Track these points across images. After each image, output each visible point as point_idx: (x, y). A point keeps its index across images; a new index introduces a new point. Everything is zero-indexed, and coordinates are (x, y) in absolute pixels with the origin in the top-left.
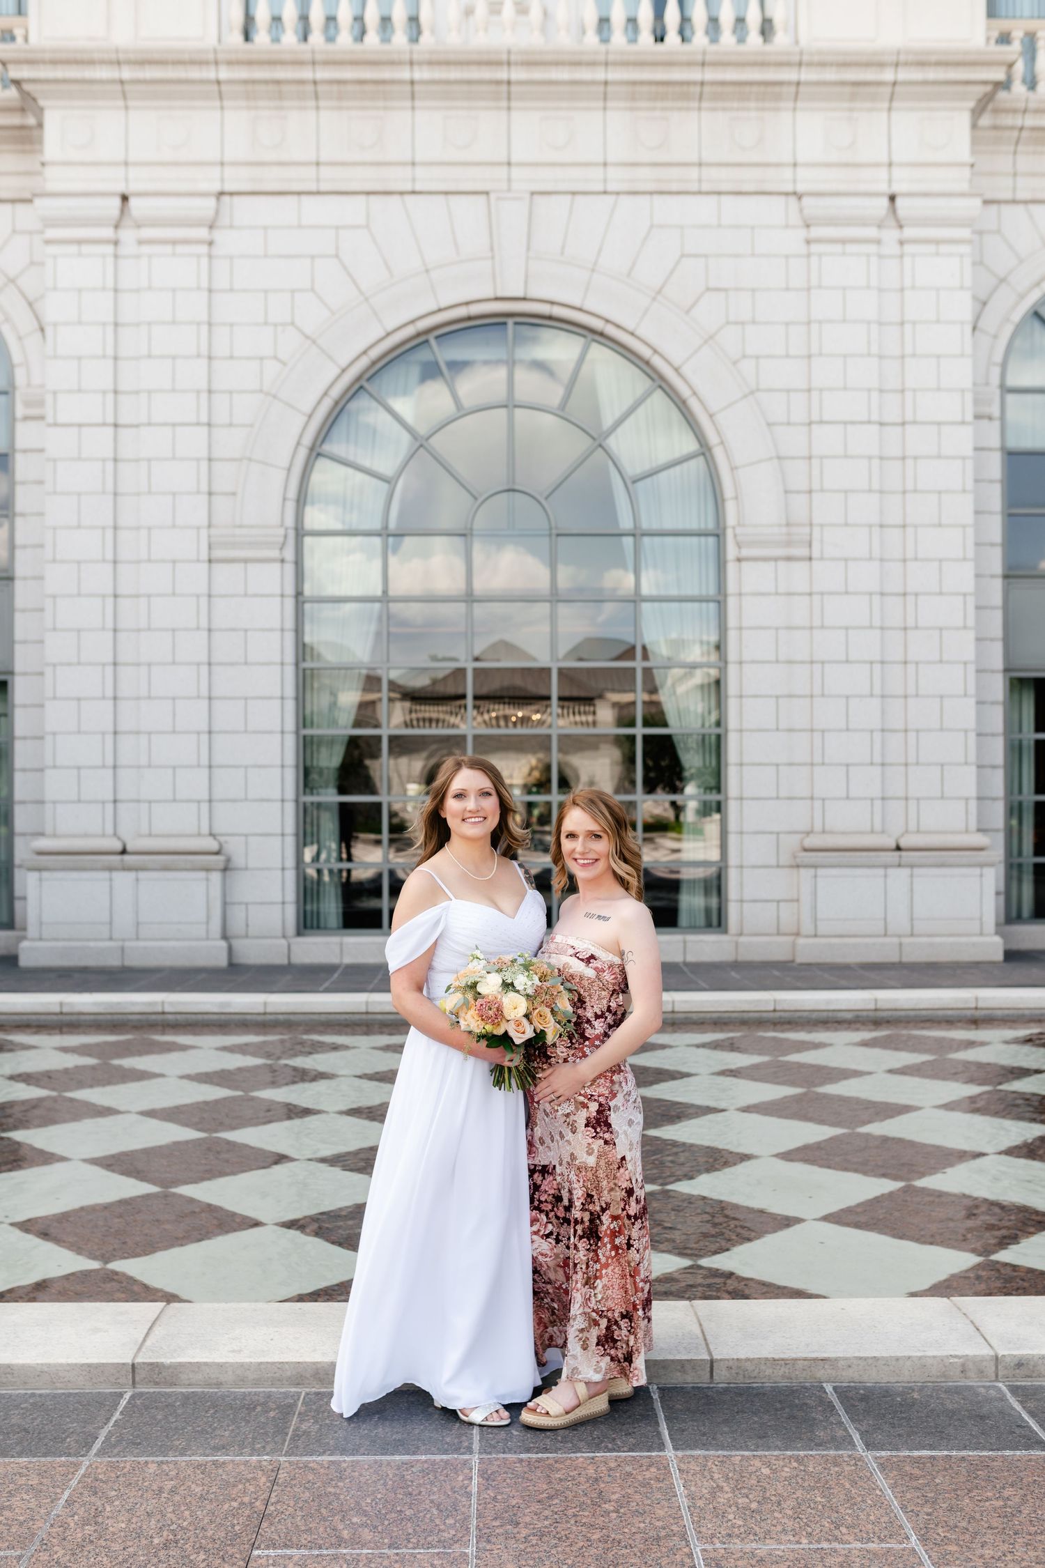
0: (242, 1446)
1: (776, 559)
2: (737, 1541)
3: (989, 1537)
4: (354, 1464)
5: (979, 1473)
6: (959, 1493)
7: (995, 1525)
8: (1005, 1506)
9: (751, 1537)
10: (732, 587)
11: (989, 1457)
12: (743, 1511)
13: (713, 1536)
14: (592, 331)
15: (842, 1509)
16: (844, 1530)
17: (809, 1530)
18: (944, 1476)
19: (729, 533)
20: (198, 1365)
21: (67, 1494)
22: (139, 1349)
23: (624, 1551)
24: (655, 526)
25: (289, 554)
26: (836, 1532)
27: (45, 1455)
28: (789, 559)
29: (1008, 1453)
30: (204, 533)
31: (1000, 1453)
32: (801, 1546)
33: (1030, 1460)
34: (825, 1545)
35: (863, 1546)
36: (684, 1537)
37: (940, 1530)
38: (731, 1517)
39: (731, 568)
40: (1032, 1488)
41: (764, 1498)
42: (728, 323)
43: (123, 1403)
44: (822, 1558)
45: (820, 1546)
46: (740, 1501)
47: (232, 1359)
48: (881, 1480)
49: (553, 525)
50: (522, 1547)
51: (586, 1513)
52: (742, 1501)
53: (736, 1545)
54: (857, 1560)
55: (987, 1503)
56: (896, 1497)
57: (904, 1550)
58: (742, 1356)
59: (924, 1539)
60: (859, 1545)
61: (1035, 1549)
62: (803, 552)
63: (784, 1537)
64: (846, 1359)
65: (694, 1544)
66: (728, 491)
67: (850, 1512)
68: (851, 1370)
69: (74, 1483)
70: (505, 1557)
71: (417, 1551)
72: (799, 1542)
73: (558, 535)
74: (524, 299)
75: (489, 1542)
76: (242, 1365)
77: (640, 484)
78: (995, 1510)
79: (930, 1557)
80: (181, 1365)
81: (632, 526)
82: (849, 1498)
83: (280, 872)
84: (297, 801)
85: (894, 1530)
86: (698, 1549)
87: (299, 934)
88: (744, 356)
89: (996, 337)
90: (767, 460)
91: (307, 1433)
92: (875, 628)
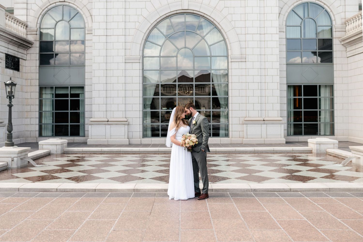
0: (150, 197)
1: (239, 62)
4: (165, 198)
5: (245, 199)
6: (241, 200)
7: (245, 203)
8: (247, 202)
10: (230, 68)
11: (247, 198)
14: (202, 16)
16: (226, 203)
17: (221, 203)
19: (229, 56)
20: (143, 189)
21: (129, 200)
22: (134, 188)
24: (215, 55)
25: (141, 61)
27: (125, 197)
28: (241, 62)
29: (249, 198)
30: (124, 57)
33: (252, 198)
34: (223, 204)
35: (228, 204)
37: (238, 203)
39: (230, 63)
42: (229, 14)
43: (133, 194)
47: (147, 188)
49: (194, 55)
53: (212, 204)
56: (233, 200)
57: (232, 204)
58: (216, 188)
59: (235, 203)
62: (244, 60)
63: (218, 203)
64: (231, 189)
66: (229, 48)
68: (231, 191)
69: (130, 199)
73: (195, 57)
74: (188, 10)
76: (148, 189)
77: (211, 46)
79: (235, 205)
80: (140, 189)
81: (210, 55)
82: (227, 201)
83: (139, 125)
84: (142, 111)
85: (232, 202)
86: (207, 204)
87: (143, 138)
88: (232, 21)
89: (284, 15)
90: (237, 42)
91: (158, 196)
92: (259, 75)
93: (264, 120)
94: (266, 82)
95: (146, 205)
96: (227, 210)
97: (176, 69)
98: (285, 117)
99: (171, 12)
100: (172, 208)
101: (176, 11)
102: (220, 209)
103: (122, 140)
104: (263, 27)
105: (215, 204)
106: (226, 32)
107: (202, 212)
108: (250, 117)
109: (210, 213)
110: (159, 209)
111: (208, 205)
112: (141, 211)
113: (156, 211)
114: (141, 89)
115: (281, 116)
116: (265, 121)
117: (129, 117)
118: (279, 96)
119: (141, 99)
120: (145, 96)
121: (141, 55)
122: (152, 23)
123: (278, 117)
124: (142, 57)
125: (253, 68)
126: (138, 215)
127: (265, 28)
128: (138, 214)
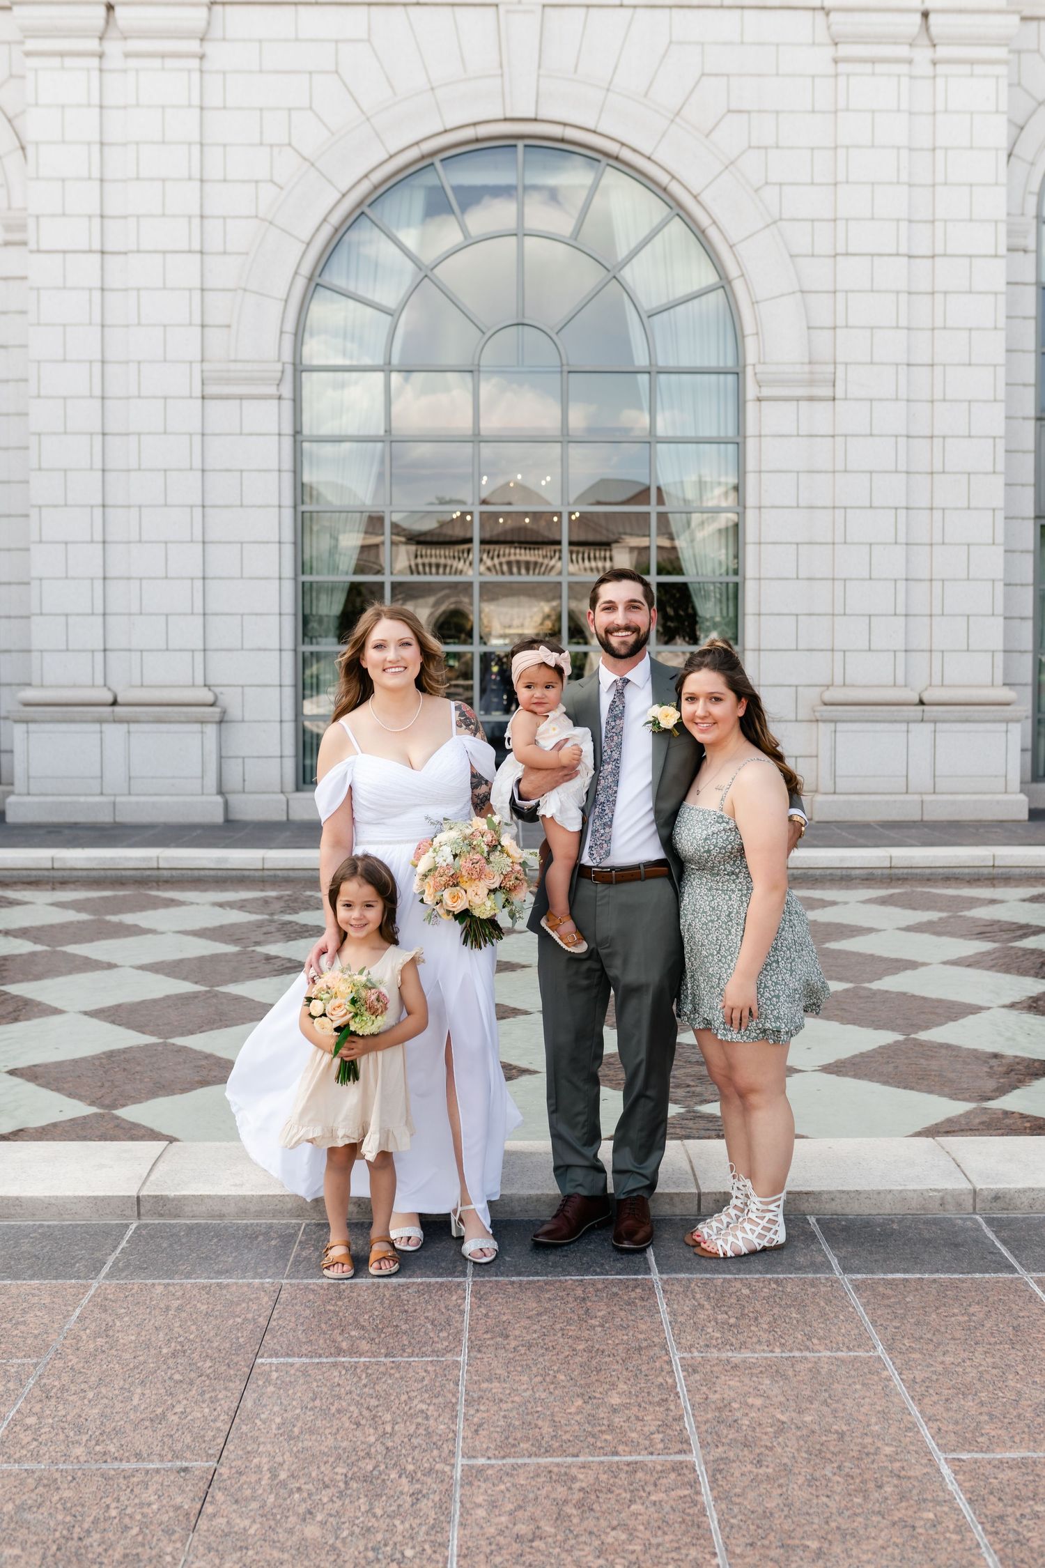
0: (245, 1270)
1: (798, 399)
2: (714, 1350)
3: (951, 1347)
5: (948, 1293)
6: (927, 1309)
7: (959, 1336)
8: (970, 1321)
9: (728, 1347)
10: (750, 430)
11: (959, 1279)
12: (721, 1326)
13: (691, 1346)
14: (608, 155)
15: (815, 1324)
16: (815, 1341)
17: (783, 1341)
18: (915, 1296)
19: (749, 371)
20: (201, 1198)
21: (77, 1314)
22: (146, 1182)
23: (607, 1359)
24: (672, 363)
25: (287, 391)
26: (808, 1343)
27: (58, 1276)
28: (811, 399)
29: (977, 1276)
31: (970, 1276)
32: (774, 1355)
33: (998, 1282)
34: (797, 1354)
35: (834, 1354)
36: (664, 1347)
37: (906, 1342)
38: (710, 1330)
39: (751, 408)
40: (996, 1306)
41: (742, 1314)
42: (749, 147)
43: (129, 1233)
44: (793, 1365)
45: (791, 1355)
46: (719, 1317)
48: (854, 1298)
49: (565, 360)
50: (511, 1356)
51: (573, 1328)
52: (721, 1317)
53: (714, 1354)
54: (826, 1366)
55: (953, 1319)
56: (867, 1314)
57: (870, 1357)
59: (889, 1349)
60: (828, 1353)
61: (993, 1357)
63: (758, 1347)
64: (829, 1193)
65: (674, 1353)
66: (748, 329)
67: (823, 1326)
68: (834, 1204)
69: (85, 1302)
70: (495, 1364)
71: (412, 1359)
72: (772, 1351)
73: (569, 372)
74: (536, 120)
75: (479, 1351)
77: (655, 317)
78: (959, 1324)
79: (894, 1363)
80: (185, 1197)
81: (647, 363)
82: (823, 1314)
83: (278, 725)
84: (295, 650)
85: (862, 1341)
86: (676, 1357)
87: (298, 789)
88: (767, 183)
89: (1032, 164)
90: (790, 294)
91: (307, 1259)
92: (901, 472)
93: (922, 703)
94: (934, 506)
95: (191, 1383)
96: (841, 1435)
97: (474, 435)
98: (1026, 685)
99: (446, 131)
100: (395, 1423)
101: (475, 124)
102: (781, 1428)
103: (188, 799)
104: (926, 222)
105: (737, 1357)
106: (734, 245)
107: (640, 1475)
108: (848, 686)
109: (707, 1496)
110: (291, 1438)
111: (680, 1375)
112: (133, 1465)
113: (259, 1467)
114: (288, 535)
115: (1007, 682)
116: (926, 708)
117: (225, 682)
118: (1001, 576)
119: (289, 588)
120: (311, 573)
121: (287, 356)
122: (344, 189)
123: (993, 685)
124: (295, 370)
125: (871, 435)
126: (88, 1532)
127: (937, 224)
128: (95, 1512)
